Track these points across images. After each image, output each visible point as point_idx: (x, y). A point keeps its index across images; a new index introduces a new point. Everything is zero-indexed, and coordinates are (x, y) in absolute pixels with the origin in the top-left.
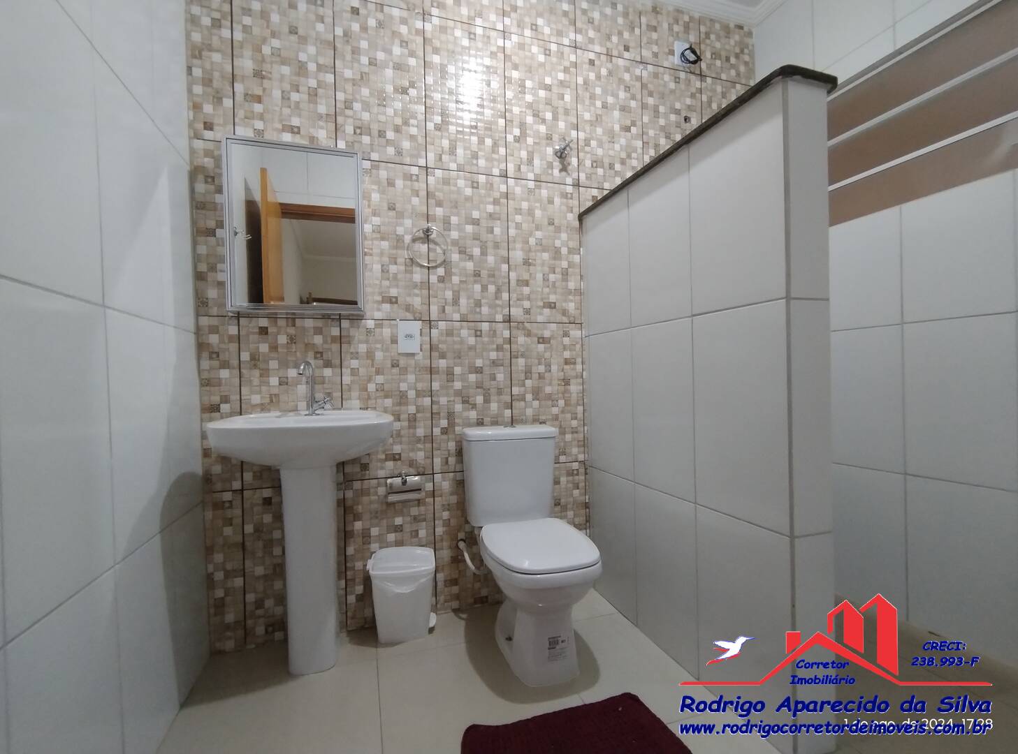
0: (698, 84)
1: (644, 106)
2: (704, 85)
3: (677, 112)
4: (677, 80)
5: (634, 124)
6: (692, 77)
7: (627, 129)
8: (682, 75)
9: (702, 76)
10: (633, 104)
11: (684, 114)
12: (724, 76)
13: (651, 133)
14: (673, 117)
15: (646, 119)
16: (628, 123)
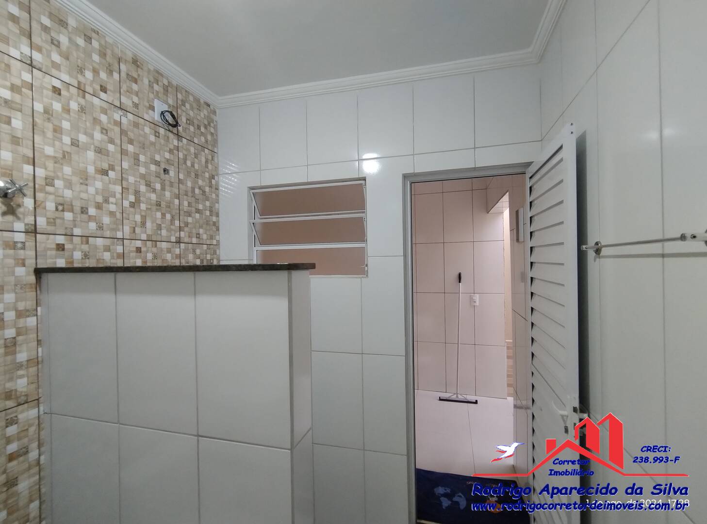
0: (176, 142)
1: (123, 152)
2: (180, 144)
3: (157, 163)
4: (157, 135)
5: (112, 168)
6: (171, 135)
7: (105, 173)
8: (162, 131)
9: (179, 136)
10: (111, 148)
11: (163, 166)
12: (196, 141)
13: (131, 179)
14: (153, 167)
15: (125, 165)
16: (105, 166)
